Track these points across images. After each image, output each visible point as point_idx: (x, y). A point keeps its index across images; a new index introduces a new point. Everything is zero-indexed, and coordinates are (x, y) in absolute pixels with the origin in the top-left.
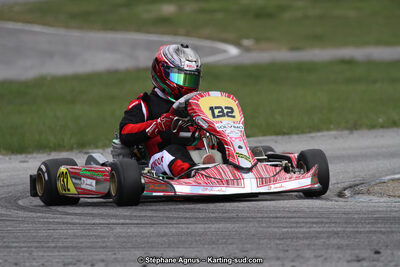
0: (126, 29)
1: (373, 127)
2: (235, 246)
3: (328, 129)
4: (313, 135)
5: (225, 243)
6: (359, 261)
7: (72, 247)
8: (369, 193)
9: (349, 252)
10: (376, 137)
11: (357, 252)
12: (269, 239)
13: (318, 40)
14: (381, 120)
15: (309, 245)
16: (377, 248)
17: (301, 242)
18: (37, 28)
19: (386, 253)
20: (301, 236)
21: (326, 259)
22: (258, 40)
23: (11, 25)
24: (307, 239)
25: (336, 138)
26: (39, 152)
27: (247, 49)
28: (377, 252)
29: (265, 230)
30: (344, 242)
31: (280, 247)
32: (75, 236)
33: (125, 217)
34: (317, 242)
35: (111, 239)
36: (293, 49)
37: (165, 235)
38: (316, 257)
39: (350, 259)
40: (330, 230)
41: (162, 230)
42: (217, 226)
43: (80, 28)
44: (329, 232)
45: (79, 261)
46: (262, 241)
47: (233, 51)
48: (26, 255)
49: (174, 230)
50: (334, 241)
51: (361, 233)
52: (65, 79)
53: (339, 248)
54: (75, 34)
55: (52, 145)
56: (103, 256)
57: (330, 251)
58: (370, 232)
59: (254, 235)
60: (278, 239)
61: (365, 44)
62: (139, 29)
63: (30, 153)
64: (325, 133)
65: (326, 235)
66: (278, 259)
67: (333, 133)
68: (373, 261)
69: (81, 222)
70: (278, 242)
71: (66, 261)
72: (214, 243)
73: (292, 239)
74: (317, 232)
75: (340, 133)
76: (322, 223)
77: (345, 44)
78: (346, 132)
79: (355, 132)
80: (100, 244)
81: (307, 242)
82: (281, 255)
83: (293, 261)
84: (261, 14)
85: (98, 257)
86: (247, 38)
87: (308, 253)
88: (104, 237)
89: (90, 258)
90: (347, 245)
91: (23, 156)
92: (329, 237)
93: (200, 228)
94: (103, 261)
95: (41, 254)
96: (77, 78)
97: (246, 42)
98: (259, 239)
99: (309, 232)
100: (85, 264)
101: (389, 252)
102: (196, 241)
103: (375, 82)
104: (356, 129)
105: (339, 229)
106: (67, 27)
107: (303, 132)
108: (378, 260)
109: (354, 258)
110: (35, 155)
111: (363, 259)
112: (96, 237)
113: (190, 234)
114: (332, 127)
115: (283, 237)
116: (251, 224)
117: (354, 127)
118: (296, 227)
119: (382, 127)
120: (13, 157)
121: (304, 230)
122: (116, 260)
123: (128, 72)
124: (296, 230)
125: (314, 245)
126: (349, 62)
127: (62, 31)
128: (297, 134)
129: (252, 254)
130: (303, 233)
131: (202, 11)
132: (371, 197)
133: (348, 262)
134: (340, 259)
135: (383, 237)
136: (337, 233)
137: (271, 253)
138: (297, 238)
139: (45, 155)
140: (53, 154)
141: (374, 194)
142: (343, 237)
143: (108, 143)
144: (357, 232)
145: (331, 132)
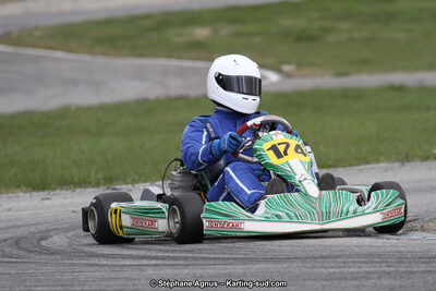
0: (156, 55)
1: (426, 158)
3: (378, 161)
4: (361, 167)
8: (423, 229)
10: (430, 169)
12: (315, 280)
13: (365, 64)
15: (358, 286)
17: (350, 283)
18: (59, 54)
20: (349, 276)
22: (300, 65)
23: (30, 51)
24: (356, 279)
25: (386, 171)
26: (62, 189)
27: (288, 75)
29: (310, 270)
33: (157, 258)
34: (367, 283)
36: (339, 74)
40: (381, 269)
42: (257, 266)
43: (105, 54)
44: (381, 272)
46: (307, 283)
47: (273, 77)
49: (211, 272)
51: (414, 273)
52: (91, 109)
54: (101, 60)
55: (76, 180)
58: (425, 272)
59: (297, 276)
60: (325, 280)
61: (417, 69)
62: (169, 56)
63: (52, 190)
64: (375, 165)
65: (376, 275)
67: (383, 165)
69: (109, 263)
70: (325, 283)
73: (340, 279)
75: (390, 165)
76: (372, 262)
77: (394, 69)
78: (397, 164)
79: (406, 164)
81: (356, 283)
84: (303, 37)
86: (288, 63)
88: (135, 280)
91: (46, 193)
92: (379, 278)
93: (238, 269)
96: (103, 108)
97: (286, 68)
98: (304, 280)
103: (428, 109)
104: (408, 161)
105: (391, 269)
106: (92, 53)
107: (350, 165)
110: (58, 191)
114: (381, 158)
116: (295, 264)
117: (406, 159)
118: (344, 267)
119: (435, 158)
120: (34, 193)
121: (353, 270)
123: (158, 101)
124: (344, 270)
125: (364, 286)
126: (400, 89)
127: (87, 58)
128: (344, 166)
130: (352, 273)
131: (239, 34)
132: (425, 234)
136: (389, 273)
138: (345, 279)
139: (69, 192)
140: (78, 190)
141: (428, 231)
142: (395, 278)
143: (137, 178)
144: (410, 272)
145: (380, 165)
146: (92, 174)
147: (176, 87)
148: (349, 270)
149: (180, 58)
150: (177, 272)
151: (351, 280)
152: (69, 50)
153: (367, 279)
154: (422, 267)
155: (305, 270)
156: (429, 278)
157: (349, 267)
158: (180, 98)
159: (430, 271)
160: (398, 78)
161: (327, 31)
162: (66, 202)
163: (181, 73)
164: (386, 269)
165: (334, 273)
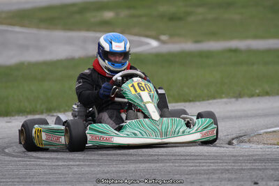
0: (79, 29)
1: (252, 96)
3: (221, 98)
4: (210, 101)
7: (43, 181)
8: (249, 141)
9: (236, 183)
10: (254, 102)
11: (242, 183)
12: (181, 175)
13: (213, 35)
14: (257, 91)
15: (208, 178)
16: (256, 180)
17: (203, 176)
18: (17, 29)
19: (262, 184)
22: (171, 36)
24: (207, 174)
25: (226, 104)
26: (19, 115)
27: (163, 42)
28: (256, 183)
29: (178, 168)
30: (233, 176)
31: (188, 180)
32: (45, 174)
33: (80, 160)
34: (214, 176)
35: (71, 176)
36: (197, 42)
37: (108, 172)
41: (106, 169)
42: (144, 165)
43: (47, 28)
44: (222, 169)
47: (154, 43)
49: (114, 169)
50: (226, 176)
51: (245, 169)
53: (229, 180)
54: (44, 33)
55: (28, 110)
57: (223, 183)
58: (251, 169)
59: (170, 172)
60: (187, 174)
61: (246, 38)
62: (88, 30)
63: (13, 116)
64: (219, 100)
67: (224, 100)
69: (49, 164)
70: (186, 176)
72: (142, 178)
73: (197, 174)
74: (214, 169)
75: (229, 100)
76: (217, 163)
77: (232, 38)
78: (233, 100)
79: (239, 99)
80: (63, 179)
81: (207, 176)
84: (173, 18)
86: (164, 34)
87: (208, 184)
88: (65, 174)
90: (235, 179)
91: (8, 118)
92: (222, 173)
93: (132, 167)
96: (46, 63)
97: (164, 38)
98: (174, 175)
99: (208, 170)
101: (264, 183)
103: (253, 64)
104: (241, 97)
105: (229, 167)
106: (38, 27)
107: (203, 100)
110: (16, 117)
112: (60, 174)
114: (224, 96)
115: (190, 173)
116: (168, 164)
117: (239, 96)
118: (199, 166)
119: (258, 96)
120: (1, 119)
121: (205, 168)
123: (80, 59)
124: (199, 168)
125: (212, 178)
126: (235, 51)
127: (34, 31)
128: (199, 101)
130: (203, 170)
131: (133, 16)
132: (251, 145)
135: (260, 172)
136: (228, 170)
138: (200, 173)
139: (23, 118)
140: (29, 117)
141: (253, 142)
142: (232, 173)
143: (67, 108)
144: (242, 169)
146: (38, 106)
148: (203, 168)
150: (92, 169)
151: (204, 174)
152: (22, 26)
153: (214, 174)
154: (249, 166)
155: (174, 168)
156: (254, 173)
157: (203, 166)
159: (254, 169)
161: (189, 14)
165: (193, 170)
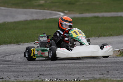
0: (30, 8)
1: (105, 36)
2: (65, 71)
5: (62, 70)
6: (103, 74)
7: (16, 71)
9: (100, 72)
10: (106, 39)
11: (102, 72)
12: (76, 69)
13: (88, 11)
14: (107, 34)
15: (87, 70)
16: (108, 71)
17: (85, 69)
19: (111, 72)
21: (93, 74)
22: (69, 11)
24: (87, 68)
25: (94, 39)
27: (66, 14)
28: (108, 72)
30: (98, 69)
31: (79, 71)
32: (17, 68)
34: (90, 69)
35: (28, 69)
36: (80, 14)
37: (44, 68)
38: (90, 73)
39: (100, 74)
41: (43, 66)
43: (15, 8)
44: (94, 66)
45: (18, 75)
47: (62, 14)
48: (2, 74)
49: (47, 66)
50: (95, 69)
51: (103, 66)
52: (12, 23)
53: (97, 71)
55: (8, 42)
56: (25, 74)
57: (94, 72)
58: (106, 66)
61: (102, 12)
62: (33, 8)
63: (2, 45)
66: (79, 74)
68: (107, 74)
71: (15, 75)
72: (59, 70)
73: (82, 68)
74: (90, 66)
75: (95, 38)
77: (96, 12)
78: (97, 38)
79: (100, 38)
80: (25, 71)
82: (79, 73)
83: (83, 75)
84: (70, 3)
85: (24, 74)
86: (66, 10)
87: (87, 73)
88: (25, 68)
89: (22, 74)
90: (99, 70)
92: (93, 68)
94: (26, 75)
95: (7, 73)
96: (15, 23)
97: (66, 12)
99: (87, 67)
100: (21, 76)
101: (112, 72)
102: (54, 69)
103: (105, 23)
104: (100, 37)
105: (96, 65)
106: (11, 7)
108: (109, 74)
109: (101, 74)
111: (104, 74)
112: (23, 68)
113: (52, 67)
114: (93, 36)
115: (80, 68)
119: (108, 36)
121: (86, 66)
122: (30, 75)
123: (30, 20)
124: (83, 66)
125: (89, 70)
126: (97, 17)
127: (10, 9)
129: (71, 73)
130: (85, 67)
131: (52, 3)
133: (100, 75)
134: (97, 74)
135: (110, 67)
137: (76, 73)
138: (84, 68)
139: (6, 45)
140: (9, 45)
143: (25, 41)
145: (92, 38)
146: (13, 40)
147: (35, 17)
148: (85, 66)
149: (36, 9)
150: (37, 66)
151: (85, 68)
152: (5, 7)
153: (90, 68)
154: (105, 65)
155: (73, 66)
156: (107, 68)
158: (36, 20)
159: (107, 66)
160: (96, 14)
161: (77, 1)
162: (5, 48)
163: (36, 13)
164: (95, 66)
165: (81, 66)
